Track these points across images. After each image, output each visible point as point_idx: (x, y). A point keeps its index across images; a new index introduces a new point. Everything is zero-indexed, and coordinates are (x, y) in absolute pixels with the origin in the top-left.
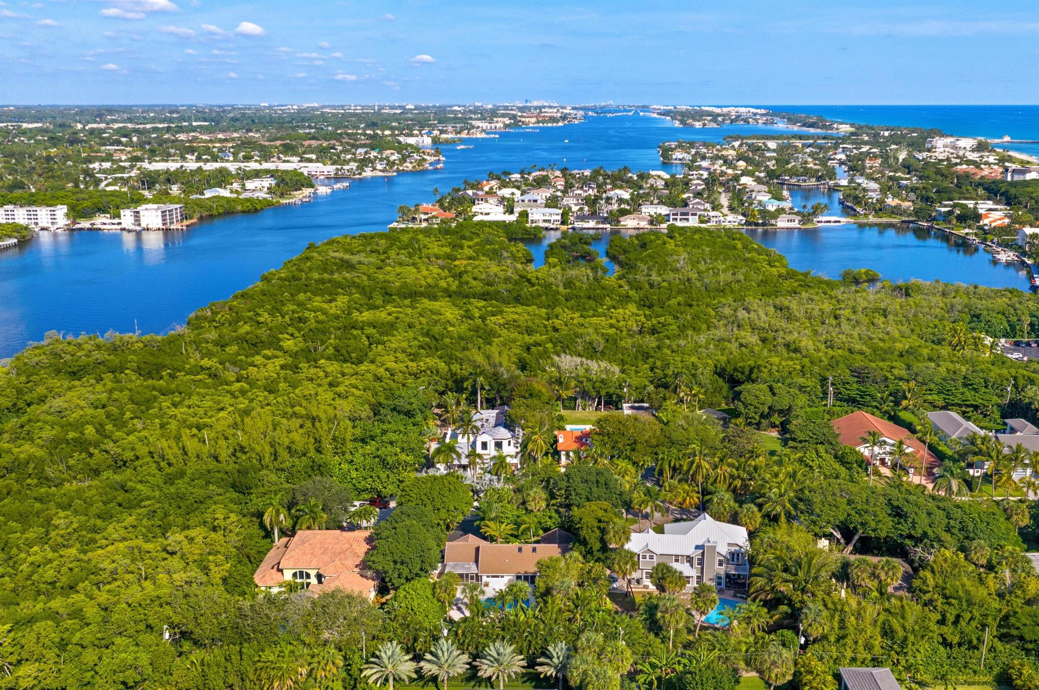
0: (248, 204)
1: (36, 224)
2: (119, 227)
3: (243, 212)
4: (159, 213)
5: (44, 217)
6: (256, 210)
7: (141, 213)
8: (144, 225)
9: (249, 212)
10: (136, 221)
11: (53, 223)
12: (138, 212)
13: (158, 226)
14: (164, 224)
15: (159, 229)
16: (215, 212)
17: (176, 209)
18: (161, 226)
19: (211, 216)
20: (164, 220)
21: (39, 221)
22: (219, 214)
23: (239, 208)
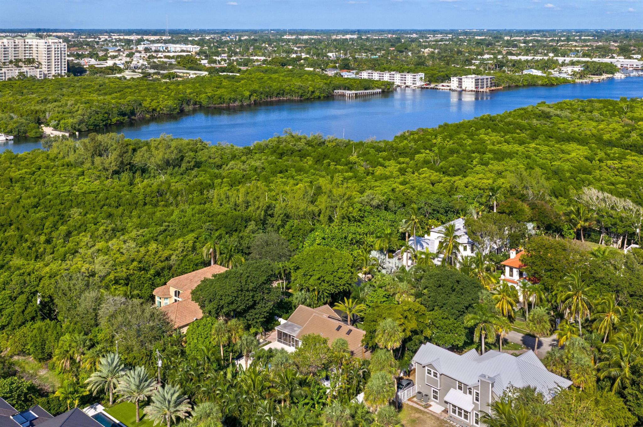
0: (547, 80)
1: (405, 83)
2: (448, 88)
3: (542, 85)
4: (474, 80)
5: (410, 79)
6: (552, 85)
7: (463, 80)
8: (464, 88)
9: (546, 85)
10: (459, 84)
11: (413, 83)
12: (461, 79)
13: (471, 89)
14: (476, 88)
15: (472, 91)
16: (520, 84)
17: (487, 79)
18: (474, 89)
19: (517, 86)
20: (476, 85)
21: (407, 82)
22: (524, 86)
23: (540, 82)
